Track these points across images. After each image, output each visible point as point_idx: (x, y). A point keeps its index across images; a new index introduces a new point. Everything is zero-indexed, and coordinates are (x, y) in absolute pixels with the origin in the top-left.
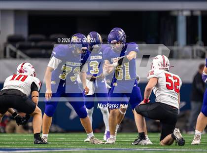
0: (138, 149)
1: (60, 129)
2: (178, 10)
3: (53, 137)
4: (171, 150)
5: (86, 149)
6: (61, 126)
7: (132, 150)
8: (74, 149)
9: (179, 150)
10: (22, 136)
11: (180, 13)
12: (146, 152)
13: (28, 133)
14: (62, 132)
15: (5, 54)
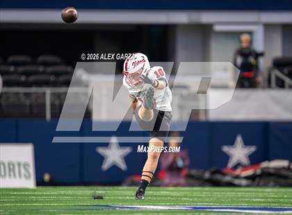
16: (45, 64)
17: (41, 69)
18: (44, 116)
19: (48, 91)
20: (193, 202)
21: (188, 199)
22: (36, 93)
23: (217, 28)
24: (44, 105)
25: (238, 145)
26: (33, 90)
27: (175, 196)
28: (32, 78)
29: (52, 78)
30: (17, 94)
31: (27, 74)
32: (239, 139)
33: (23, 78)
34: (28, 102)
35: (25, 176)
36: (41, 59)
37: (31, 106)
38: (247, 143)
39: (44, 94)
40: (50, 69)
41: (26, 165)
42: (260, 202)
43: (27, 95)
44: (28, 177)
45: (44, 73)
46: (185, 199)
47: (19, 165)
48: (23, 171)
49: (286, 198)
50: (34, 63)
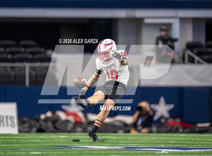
16: (26, 46)
17: (22, 50)
18: (25, 83)
19: (27, 65)
20: (127, 143)
21: (124, 142)
22: (19, 67)
23: (147, 21)
24: (24, 76)
25: (161, 104)
26: (17, 64)
27: (115, 140)
28: (16, 56)
29: (30, 56)
30: (6, 67)
31: (13, 53)
32: (162, 99)
33: (10, 56)
34: (13, 73)
35: (11, 125)
36: (22, 42)
37: (15, 76)
38: (167, 102)
39: (25, 67)
40: (29, 50)
41: (11, 118)
42: (174, 144)
43: (12, 68)
44: (13, 126)
45: (25, 52)
46: (122, 141)
47: (7, 117)
48: (9, 121)
49: (193, 141)
50: (18, 45)
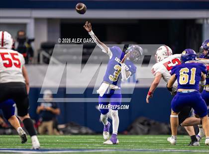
0: (164, 150)
1: (90, 131)
2: (203, 19)
3: (83, 138)
4: (196, 151)
5: (115, 149)
6: (91, 128)
7: (158, 151)
8: (104, 149)
9: (204, 151)
10: (55, 138)
11: (205, 21)
12: (173, 153)
13: (61, 135)
14: (92, 134)
15: (39, 60)
